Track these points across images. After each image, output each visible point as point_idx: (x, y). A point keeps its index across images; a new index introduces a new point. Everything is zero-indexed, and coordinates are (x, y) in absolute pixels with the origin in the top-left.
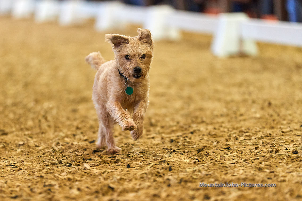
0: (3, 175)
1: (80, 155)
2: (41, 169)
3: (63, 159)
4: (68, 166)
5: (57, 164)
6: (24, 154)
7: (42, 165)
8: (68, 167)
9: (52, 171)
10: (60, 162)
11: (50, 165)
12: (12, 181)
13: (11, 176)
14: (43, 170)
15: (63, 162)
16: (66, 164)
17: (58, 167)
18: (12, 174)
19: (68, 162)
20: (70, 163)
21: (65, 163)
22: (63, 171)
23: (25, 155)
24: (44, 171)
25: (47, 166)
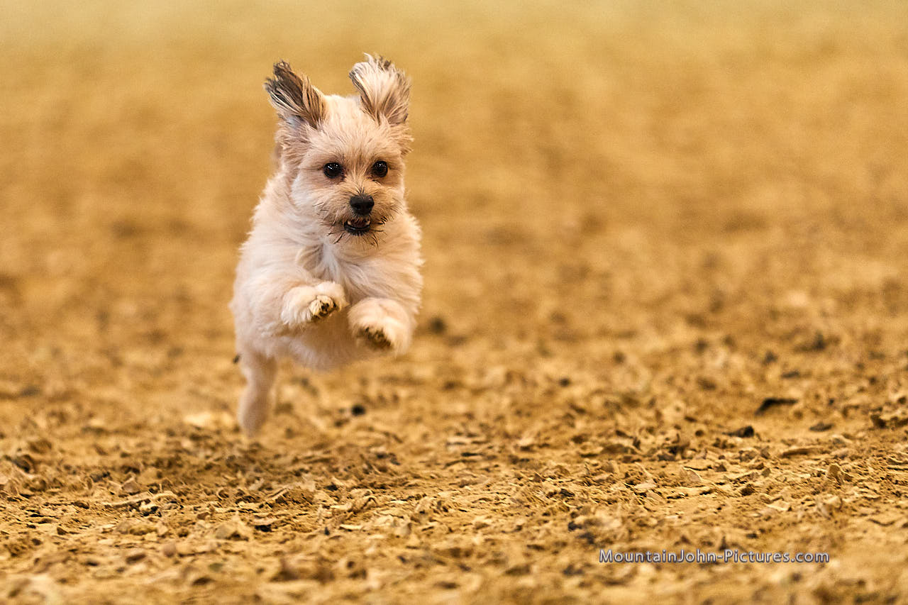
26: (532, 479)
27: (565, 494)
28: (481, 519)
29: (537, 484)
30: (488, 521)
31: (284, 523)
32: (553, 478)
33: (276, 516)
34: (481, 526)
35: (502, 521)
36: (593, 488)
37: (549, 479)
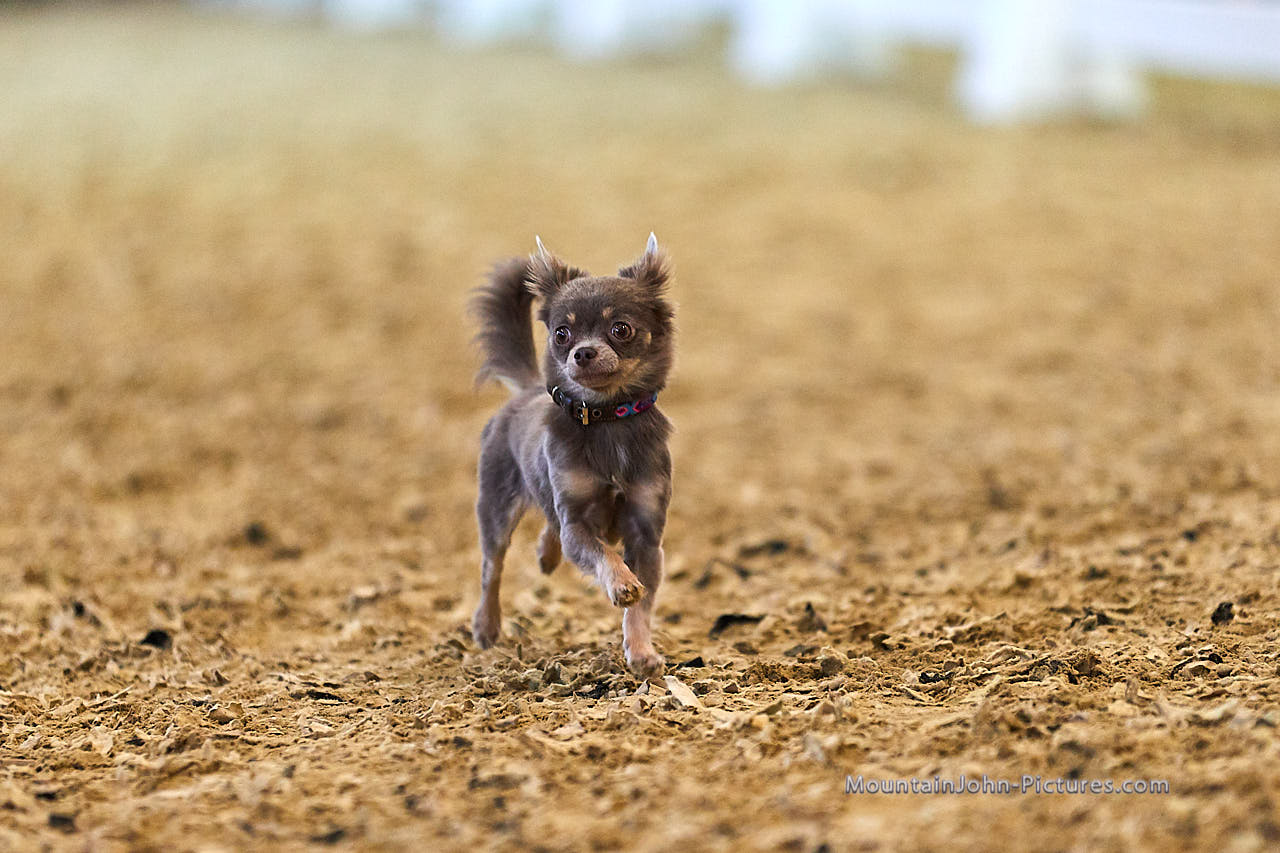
0: (276, 740)
2: (460, 707)
3: (565, 663)
4: (591, 692)
5: (536, 688)
6: (380, 641)
7: (464, 690)
8: (591, 701)
9: (511, 718)
10: (553, 677)
11: (505, 689)
12: (318, 763)
13: (312, 744)
14: (467, 714)
15: (567, 674)
16: (577, 686)
17: (540, 699)
19: (588, 676)
20: (600, 682)
21: (573, 678)
22: (562, 719)
23: (385, 645)
24: (474, 718)
25: (487, 694)
26: (411, 725)
27: (460, 743)
28: (347, 777)
29: (420, 731)
30: (357, 781)
31: (73, 789)
32: (441, 723)
33: (64, 781)
34: (347, 787)
35: (377, 779)
36: (497, 734)
37: (436, 725)
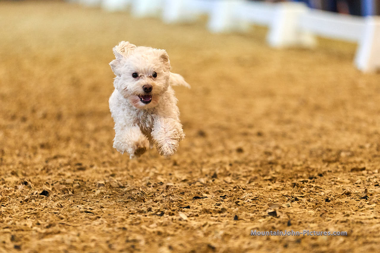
0: (75, 225)
1: (175, 201)
2: (124, 217)
3: (153, 206)
4: (160, 214)
5: (145, 212)
7: (126, 212)
8: (160, 217)
9: (138, 221)
10: (150, 210)
11: (137, 213)
12: (86, 233)
13: (85, 227)
14: (127, 220)
15: (153, 209)
16: (156, 212)
17: (146, 216)
18: (87, 224)
19: (159, 210)
20: (162, 212)
21: (155, 210)
22: (152, 222)
23: (106, 198)
24: (129, 221)
25: (132, 214)
